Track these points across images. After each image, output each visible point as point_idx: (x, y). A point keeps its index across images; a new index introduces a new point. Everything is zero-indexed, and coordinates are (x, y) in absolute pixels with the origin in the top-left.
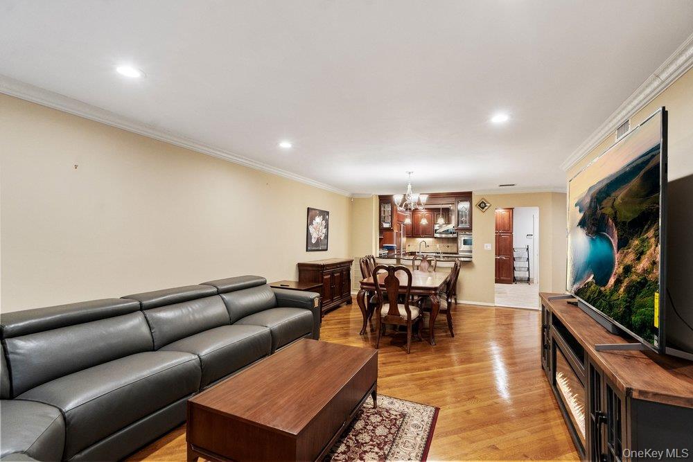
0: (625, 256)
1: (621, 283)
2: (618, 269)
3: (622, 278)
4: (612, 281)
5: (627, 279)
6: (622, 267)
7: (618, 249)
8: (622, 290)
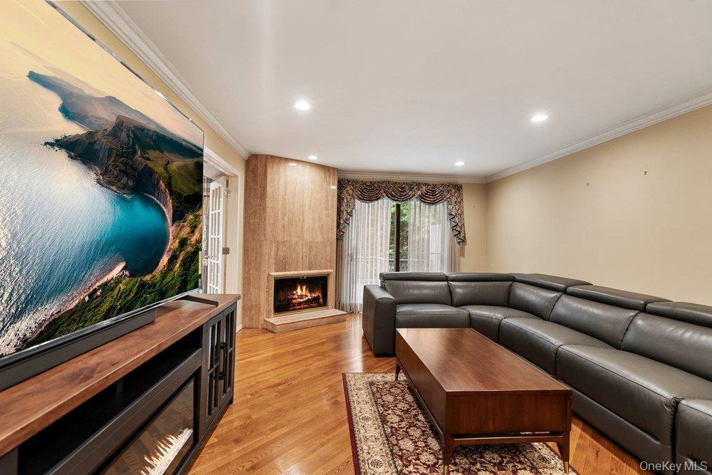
0: (181, 229)
1: (177, 259)
2: (173, 244)
3: (178, 253)
4: (165, 260)
5: (183, 253)
6: (178, 241)
7: (173, 222)
8: (178, 265)
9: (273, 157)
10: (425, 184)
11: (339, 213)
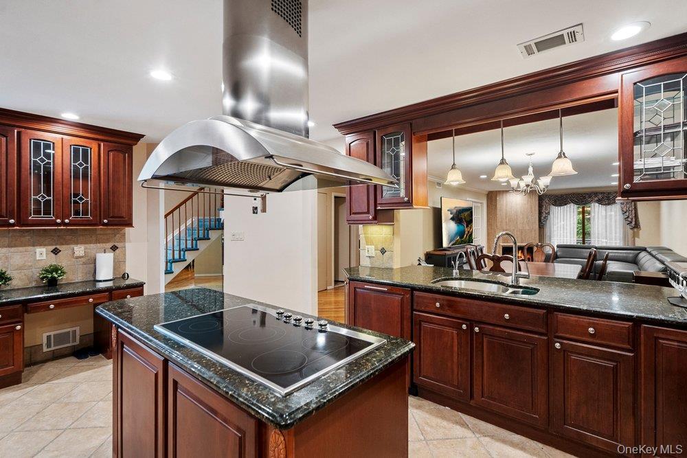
9: (499, 191)
10: (601, 193)
11: (540, 213)
